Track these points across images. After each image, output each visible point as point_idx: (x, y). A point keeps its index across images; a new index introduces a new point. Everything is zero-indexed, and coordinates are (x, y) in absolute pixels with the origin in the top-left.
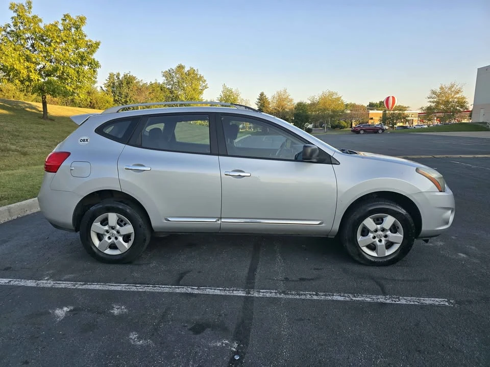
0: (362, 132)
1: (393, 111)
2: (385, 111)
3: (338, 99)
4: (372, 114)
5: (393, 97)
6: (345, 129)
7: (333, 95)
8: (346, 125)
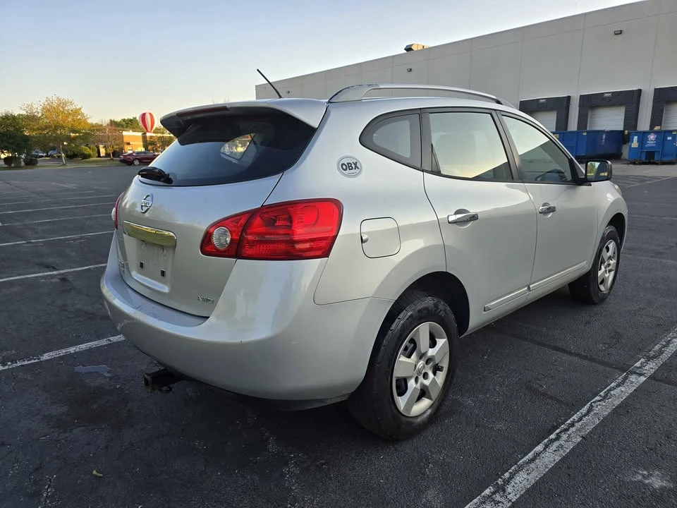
0: (136, 162)
1: (154, 132)
2: (145, 133)
3: (77, 112)
4: (129, 136)
5: (150, 114)
6: (91, 159)
7: (65, 104)
8: (91, 152)
